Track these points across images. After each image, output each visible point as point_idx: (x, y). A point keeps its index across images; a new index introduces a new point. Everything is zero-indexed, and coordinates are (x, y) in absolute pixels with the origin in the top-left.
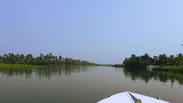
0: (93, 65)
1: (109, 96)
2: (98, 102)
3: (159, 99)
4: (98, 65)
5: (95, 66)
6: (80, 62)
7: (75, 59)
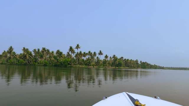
0: (156, 68)
1: (106, 98)
2: (94, 105)
3: (157, 98)
4: (163, 68)
5: (158, 68)
6: (137, 63)
7: (130, 59)
